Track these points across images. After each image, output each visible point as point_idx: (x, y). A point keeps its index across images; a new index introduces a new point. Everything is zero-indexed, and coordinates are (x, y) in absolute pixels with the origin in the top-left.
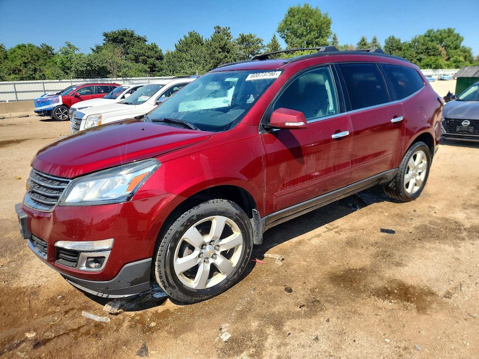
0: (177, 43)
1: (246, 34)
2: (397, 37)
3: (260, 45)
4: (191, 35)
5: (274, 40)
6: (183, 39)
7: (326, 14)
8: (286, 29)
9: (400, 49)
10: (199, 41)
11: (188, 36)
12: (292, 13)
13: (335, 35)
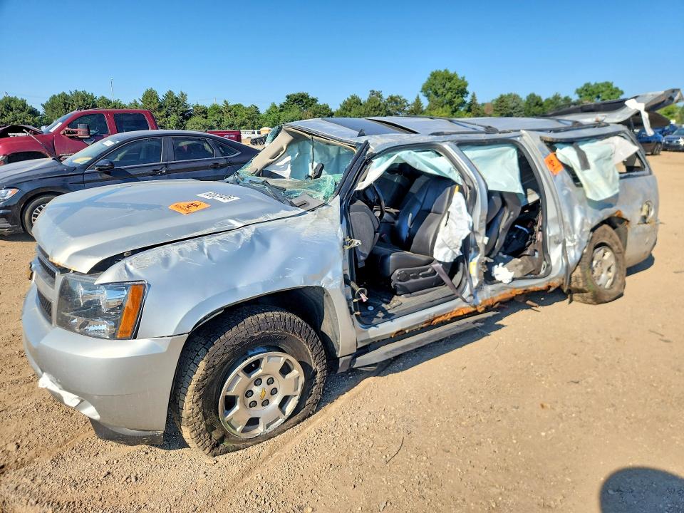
0: (342, 103)
1: (394, 95)
2: (537, 94)
3: (405, 104)
4: (353, 98)
5: (418, 99)
6: (346, 100)
7: (463, 78)
8: (429, 89)
9: (541, 105)
10: (358, 103)
11: (350, 98)
12: (434, 76)
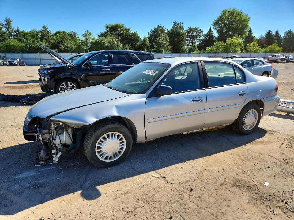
0: (149, 32)
1: (192, 27)
4: (159, 27)
6: (153, 30)
10: (163, 31)
13: (250, 29)
